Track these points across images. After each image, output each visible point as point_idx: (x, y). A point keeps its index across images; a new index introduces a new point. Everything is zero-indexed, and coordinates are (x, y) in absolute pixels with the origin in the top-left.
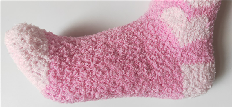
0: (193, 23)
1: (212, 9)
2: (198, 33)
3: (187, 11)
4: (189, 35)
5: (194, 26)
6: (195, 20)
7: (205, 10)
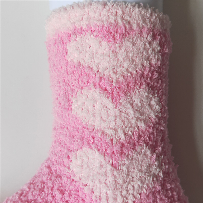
0: (125, 169)
1: (151, 130)
2: (139, 183)
3: (109, 151)
4: (124, 193)
5: (128, 175)
6: (127, 162)
7: (140, 136)
